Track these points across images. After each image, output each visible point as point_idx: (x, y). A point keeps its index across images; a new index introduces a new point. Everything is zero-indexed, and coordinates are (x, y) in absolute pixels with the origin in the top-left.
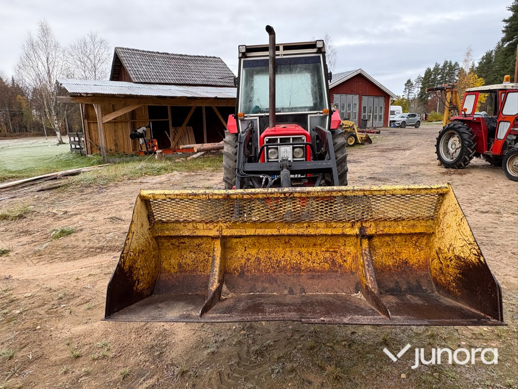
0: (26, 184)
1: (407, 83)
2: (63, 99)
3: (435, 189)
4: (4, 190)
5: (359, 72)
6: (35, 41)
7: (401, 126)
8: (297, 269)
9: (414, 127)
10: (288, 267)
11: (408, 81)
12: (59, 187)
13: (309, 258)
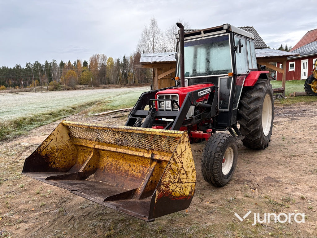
0: (112, 114)
2: (137, 66)
3: (176, 134)
4: (101, 116)
6: (148, 30)
8: (126, 173)
10: (123, 171)
12: (123, 116)
13: (133, 168)
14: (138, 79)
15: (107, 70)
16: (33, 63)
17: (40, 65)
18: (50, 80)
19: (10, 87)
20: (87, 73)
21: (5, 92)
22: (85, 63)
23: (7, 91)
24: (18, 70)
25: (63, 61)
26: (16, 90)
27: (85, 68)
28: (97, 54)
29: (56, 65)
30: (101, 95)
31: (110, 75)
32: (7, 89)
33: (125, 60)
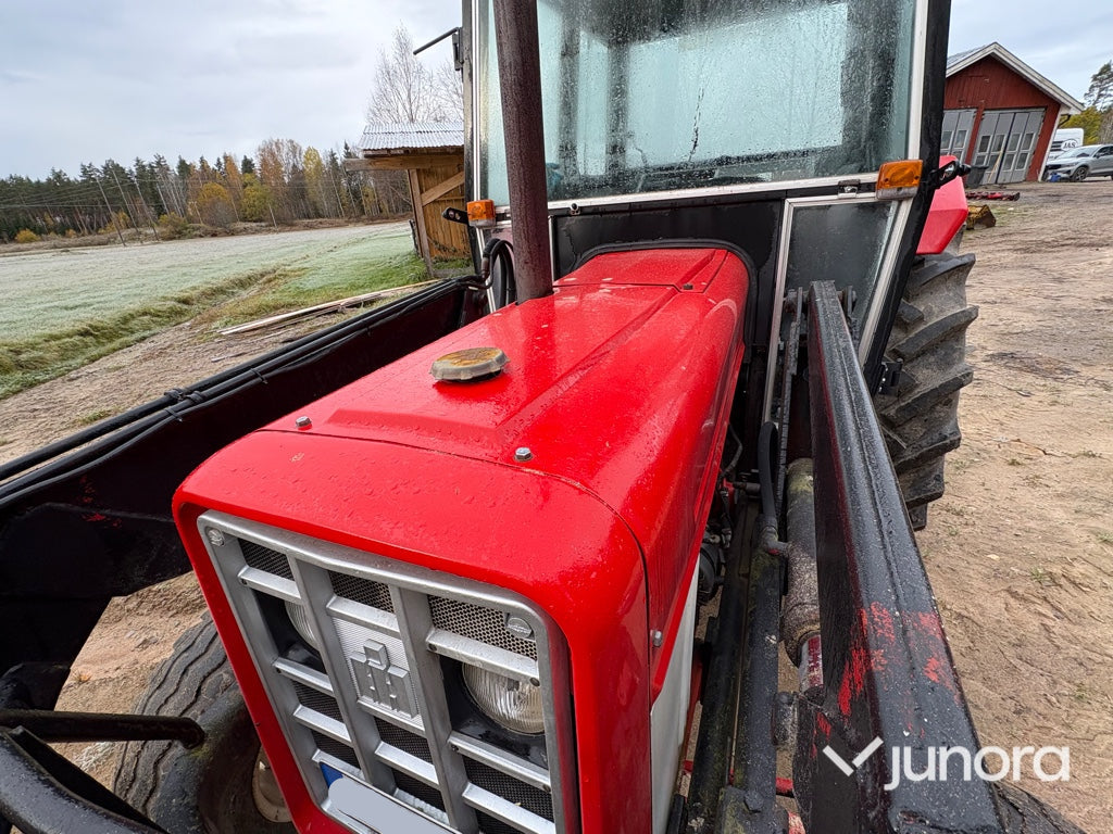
1: (1100, 74)
5: (988, 51)
6: (391, 66)
7: (1071, 179)
9: (1109, 177)
11: (1103, 69)
14: (389, 202)
15: (307, 181)
16: (99, 165)
17: (123, 170)
18: (160, 211)
19: (52, 234)
20: (256, 190)
21: (37, 248)
22: (247, 164)
23: (41, 244)
24: (58, 184)
25: (184, 158)
26: (67, 241)
27: (248, 177)
28: (275, 139)
29: (168, 169)
30: (287, 249)
31: (317, 192)
32: (43, 240)
33: (348, 155)
